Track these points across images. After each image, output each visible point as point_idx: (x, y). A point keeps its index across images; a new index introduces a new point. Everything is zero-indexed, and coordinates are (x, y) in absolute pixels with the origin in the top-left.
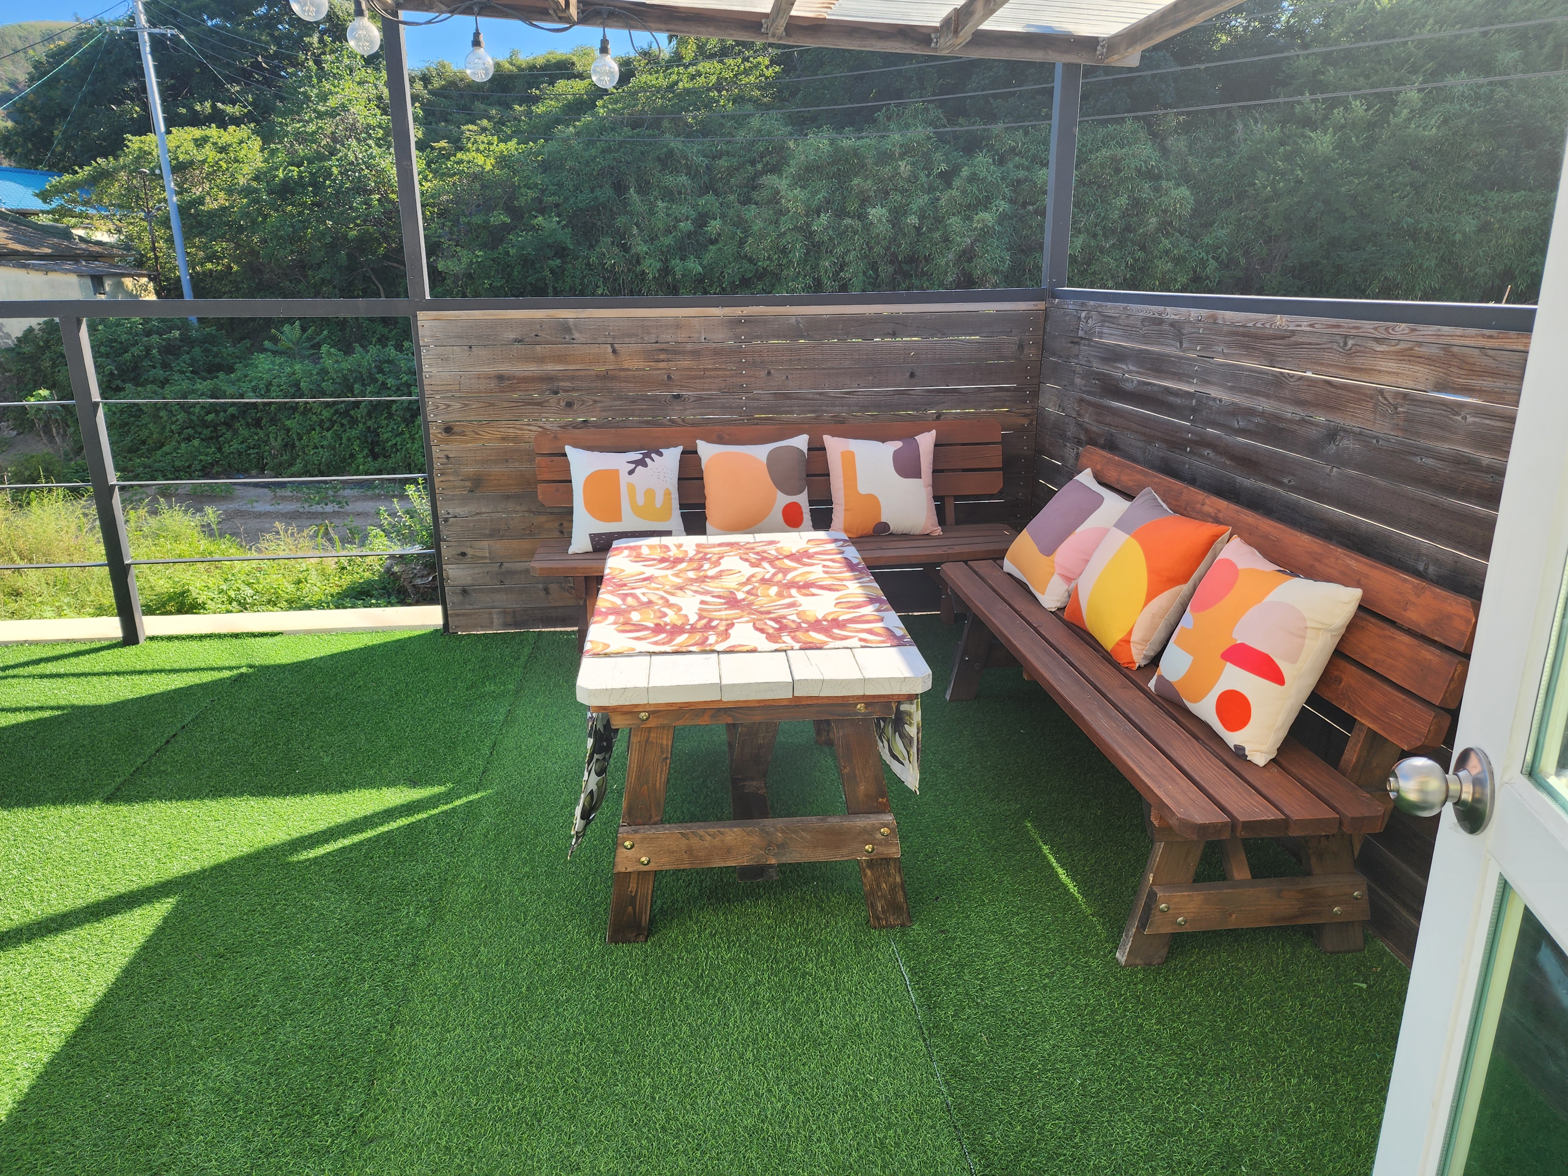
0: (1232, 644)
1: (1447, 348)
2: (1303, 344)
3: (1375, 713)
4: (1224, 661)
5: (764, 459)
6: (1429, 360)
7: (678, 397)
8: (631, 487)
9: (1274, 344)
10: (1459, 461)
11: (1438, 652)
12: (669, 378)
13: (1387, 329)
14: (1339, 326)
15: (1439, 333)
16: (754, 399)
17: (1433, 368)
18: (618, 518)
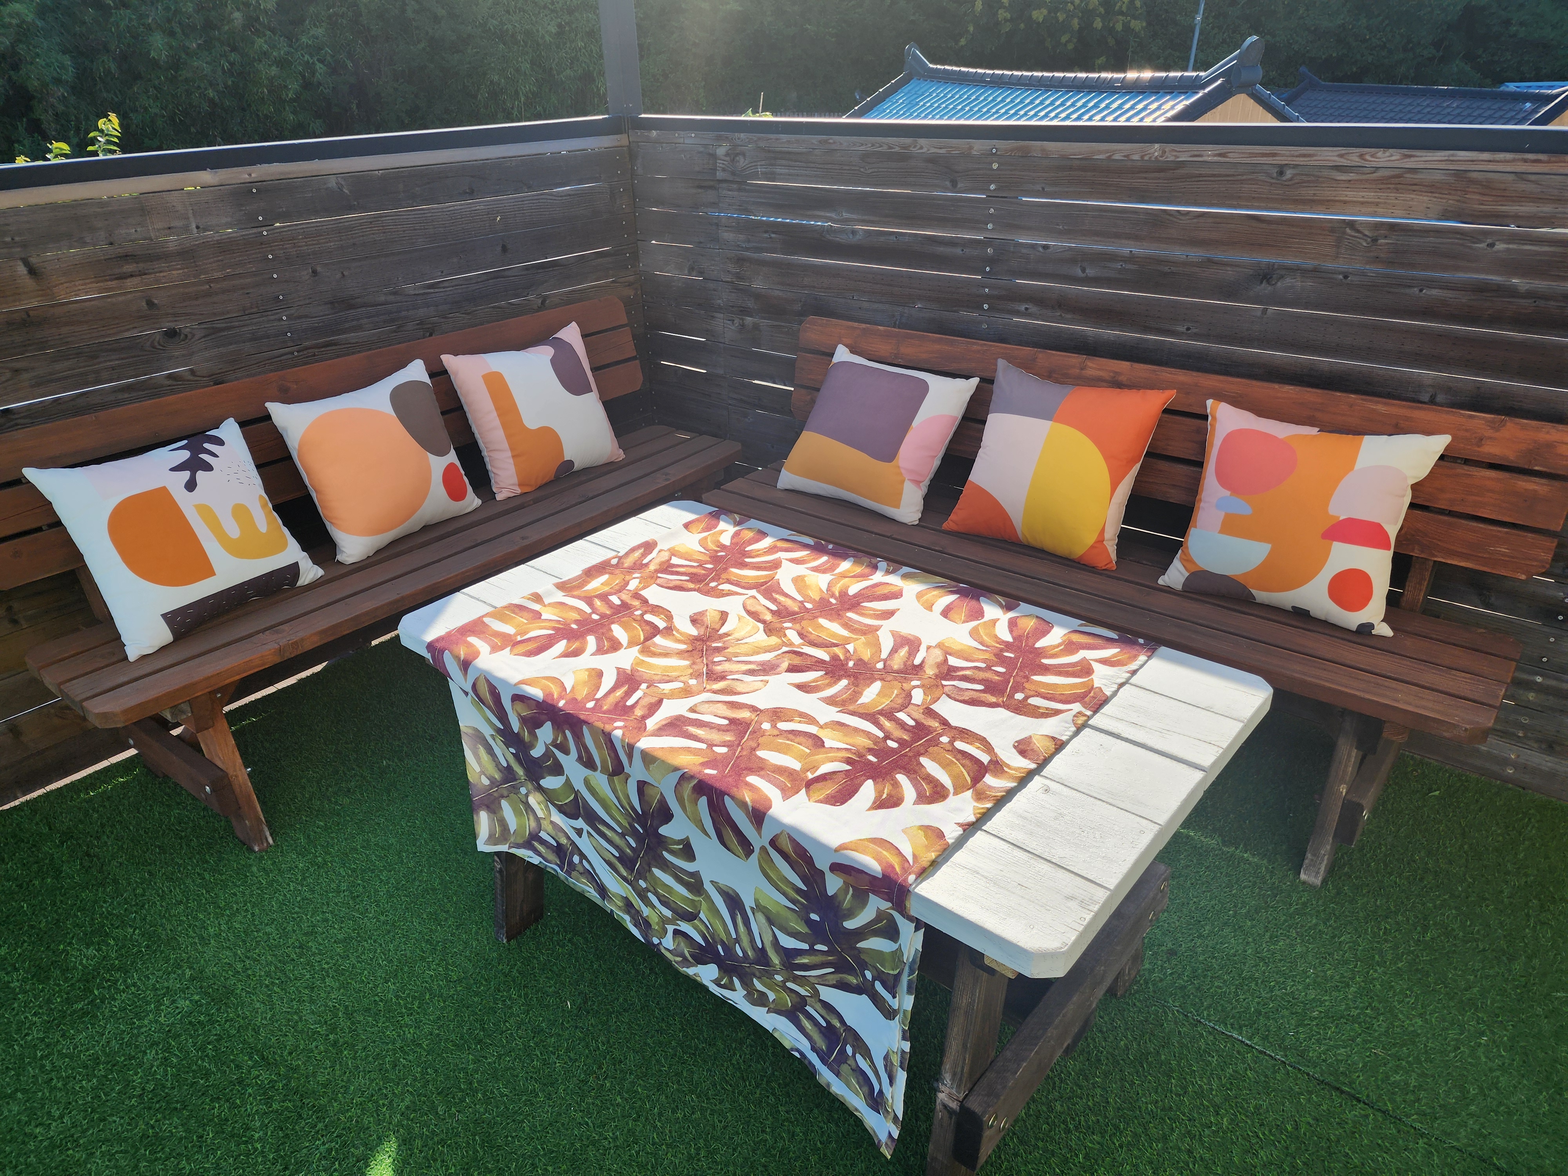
0: (1333, 522)
1: (1460, 175)
2: (1200, 175)
3: (1464, 551)
4: (1327, 541)
5: (388, 409)
6: (1432, 188)
7: (172, 334)
8: (205, 512)
9: (1145, 178)
10: (1481, 289)
11: (1543, 481)
12: (150, 304)
13: (1361, 156)
14: (1274, 155)
15: (1451, 158)
16: (300, 317)
17: (1437, 195)
18: (209, 572)
